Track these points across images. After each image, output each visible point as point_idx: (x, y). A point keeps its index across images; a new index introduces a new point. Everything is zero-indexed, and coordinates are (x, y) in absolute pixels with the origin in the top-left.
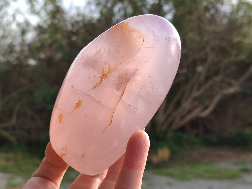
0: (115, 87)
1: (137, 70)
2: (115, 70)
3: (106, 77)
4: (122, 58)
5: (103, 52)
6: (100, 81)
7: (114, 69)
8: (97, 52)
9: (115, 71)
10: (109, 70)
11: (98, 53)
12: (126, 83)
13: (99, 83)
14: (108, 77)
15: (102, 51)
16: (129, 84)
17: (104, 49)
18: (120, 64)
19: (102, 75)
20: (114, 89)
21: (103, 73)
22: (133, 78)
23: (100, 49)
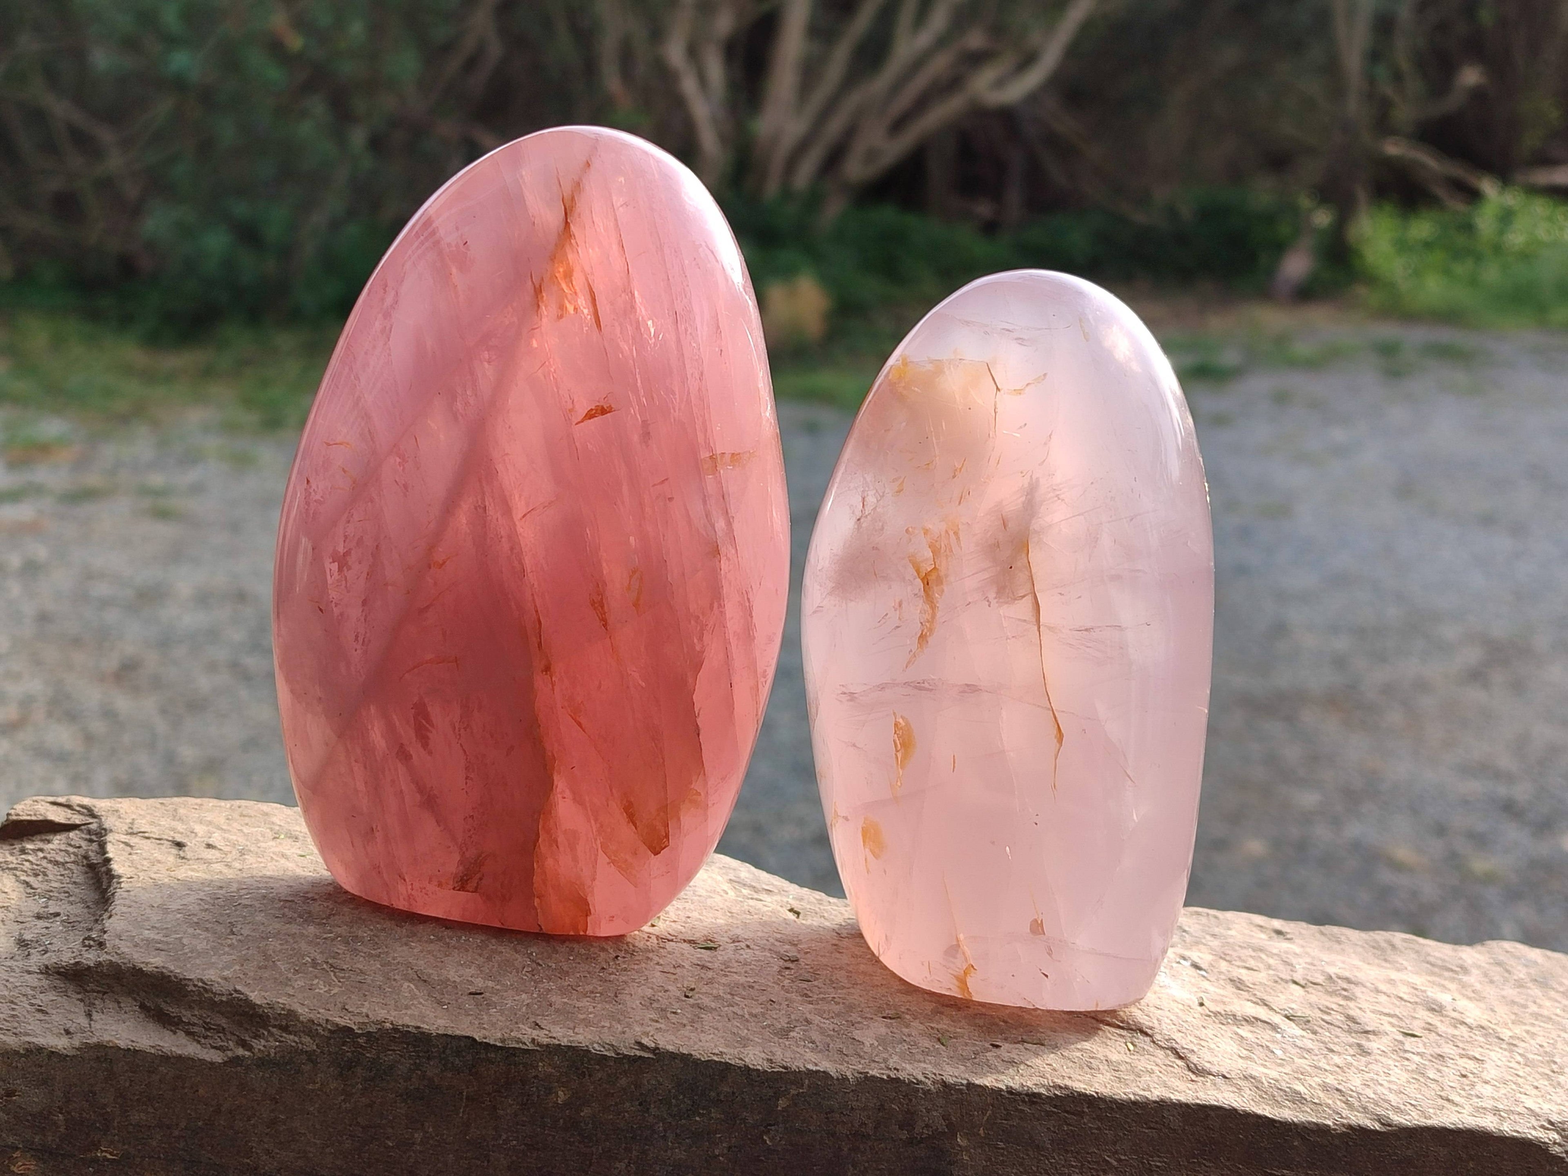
0: (992, 595)
1: (1031, 490)
2: (956, 533)
3: (939, 581)
4: (954, 477)
5: (878, 501)
6: (927, 607)
7: (951, 533)
8: (859, 514)
9: (958, 539)
10: (936, 552)
11: (862, 520)
12: (1024, 555)
13: (927, 616)
14: (947, 576)
15: (871, 499)
16: (1035, 556)
17: (875, 491)
18: (960, 503)
19: (922, 580)
20: (994, 602)
21: (918, 572)
22: (1035, 525)
23: (860, 499)
